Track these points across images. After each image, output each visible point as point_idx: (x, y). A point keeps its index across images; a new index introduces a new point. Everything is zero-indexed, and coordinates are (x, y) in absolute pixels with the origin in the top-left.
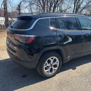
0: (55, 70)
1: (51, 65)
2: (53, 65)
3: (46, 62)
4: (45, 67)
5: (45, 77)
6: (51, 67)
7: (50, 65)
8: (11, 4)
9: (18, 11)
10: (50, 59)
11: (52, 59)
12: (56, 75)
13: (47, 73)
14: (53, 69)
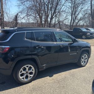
0: (30, 77)
1: (27, 72)
2: (29, 72)
3: (22, 69)
4: (20, 74)
5: (21, 84)
6: (26, 74)
7: (25, 72)
8: (8, 15)
9: (15, 21)
10: (25, 66)
11: (27, 67)
12: (33, 82)
13: (22, 79)
14: (28, 75)
